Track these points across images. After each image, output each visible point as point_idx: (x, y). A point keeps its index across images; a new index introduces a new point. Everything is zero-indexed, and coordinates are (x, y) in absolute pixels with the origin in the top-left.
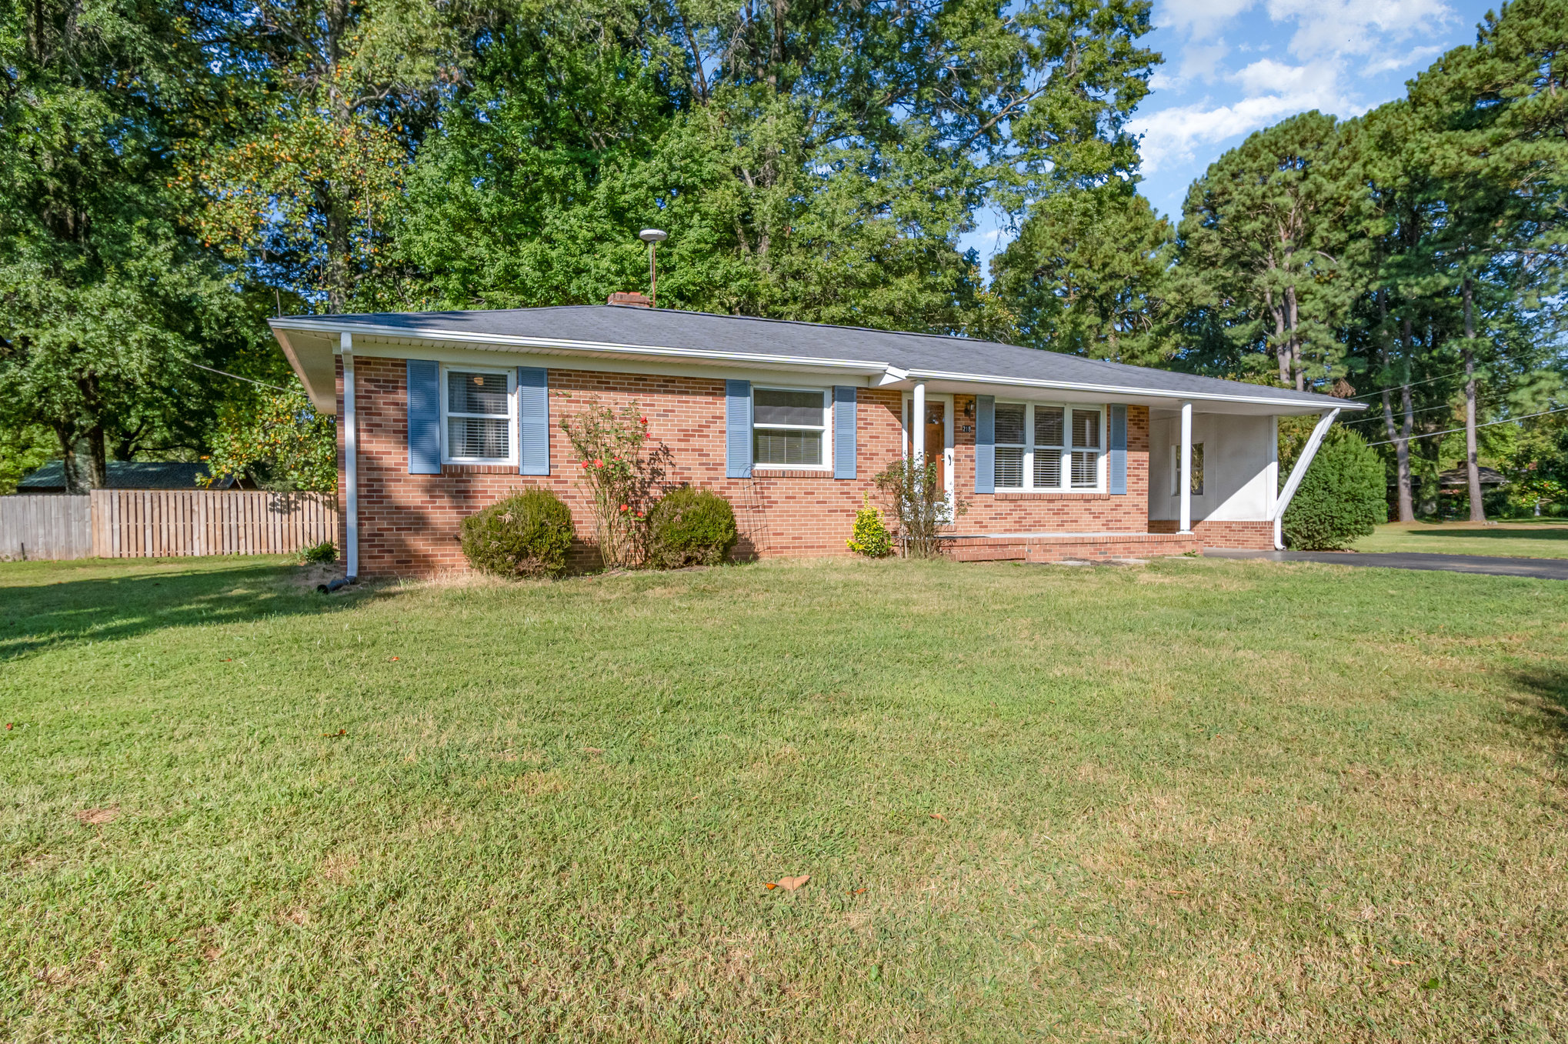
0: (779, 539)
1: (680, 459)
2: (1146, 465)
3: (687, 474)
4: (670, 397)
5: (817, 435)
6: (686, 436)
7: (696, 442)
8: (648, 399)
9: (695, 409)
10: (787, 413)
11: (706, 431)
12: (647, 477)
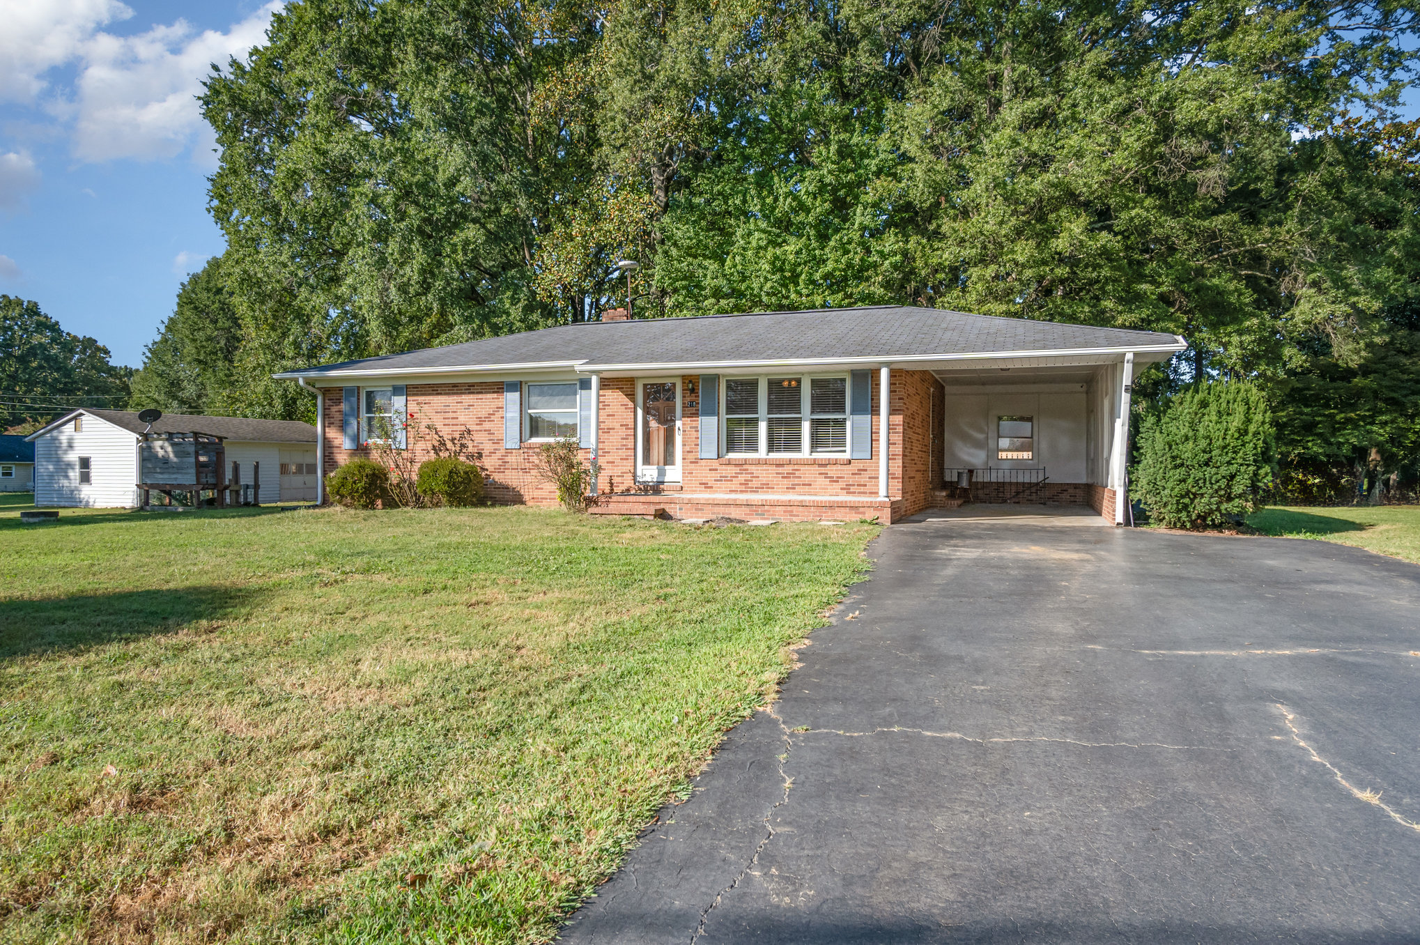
0: (540, 492)
1: (476, 436)
2: (900, 429)
3: (481, 446)
4: (471, 396)
5: (575, 416)
6: (481, 421)
7: (487, 425)
8: (459, 398)
9: (484, 403)
10: (552, 401)
11: (492, 418)
12: (458, 449)
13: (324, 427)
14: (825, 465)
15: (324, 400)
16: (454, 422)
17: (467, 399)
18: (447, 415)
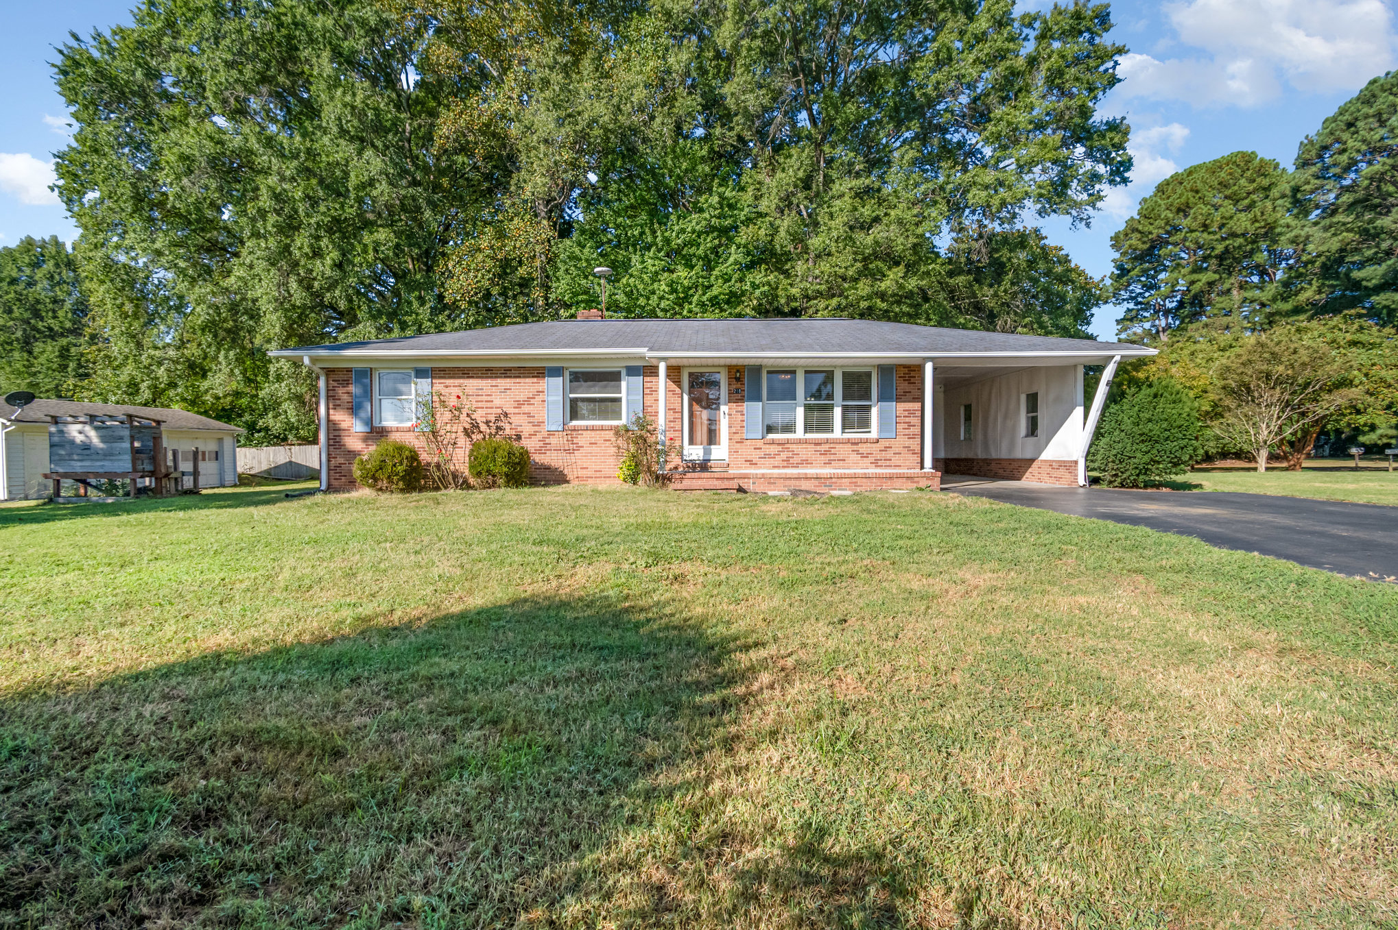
0: (584, 472)
1: (515, 420)
2: (918, 413)
3: (519, 429)
4: (508, 380)
5: (618, 400)
6: (519, 404)
7: (526, 408)
8: (494, 382)
9: (524, 387)
10: (594, 387)
11: (532, 401)
12: (493, 431)
13: (328, 409)
14: (857, 444)
15: (327, 381)
16: (489, 405)
17: (503, 383)
18: (480, 398)
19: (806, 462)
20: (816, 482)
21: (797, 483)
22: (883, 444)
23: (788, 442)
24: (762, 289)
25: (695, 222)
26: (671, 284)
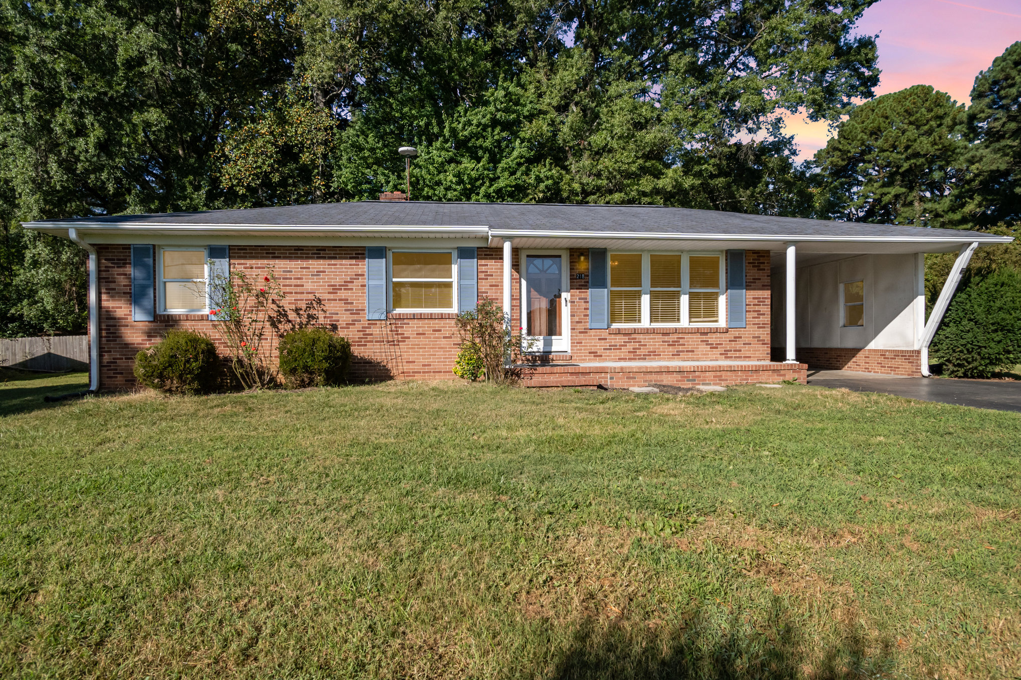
0: (411, 366)
1: (330, 307)
2: (768, 302)
3: (335, 317)
4: (322, 262)
5: (449, 285)
6: (335, 289)
7: (342, 294)
8: (305, 263)
9: (342, 269)
10: (420, 270)
11: (350, 286)
12: (304, 320)
13: (99, 294)
14: (705, 333)
15: (99, 260)
16: (299, 289)
17: (315, 265)
18: (288, 282)
19: (653, 354)
20: (679, 377)
21: (658, 377)
22: (733, 333)
23: (635, 331)
24: (546, 183)
25: (481, 115)
26: (458, 175)
